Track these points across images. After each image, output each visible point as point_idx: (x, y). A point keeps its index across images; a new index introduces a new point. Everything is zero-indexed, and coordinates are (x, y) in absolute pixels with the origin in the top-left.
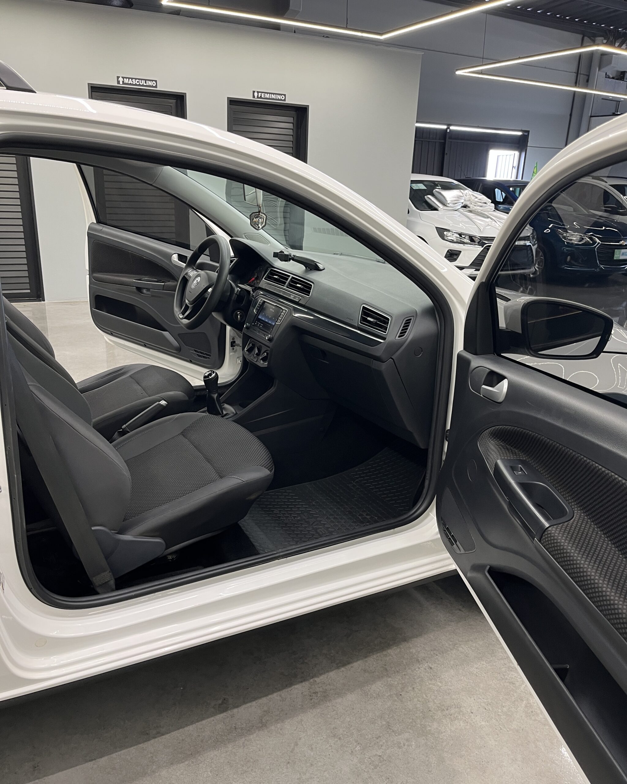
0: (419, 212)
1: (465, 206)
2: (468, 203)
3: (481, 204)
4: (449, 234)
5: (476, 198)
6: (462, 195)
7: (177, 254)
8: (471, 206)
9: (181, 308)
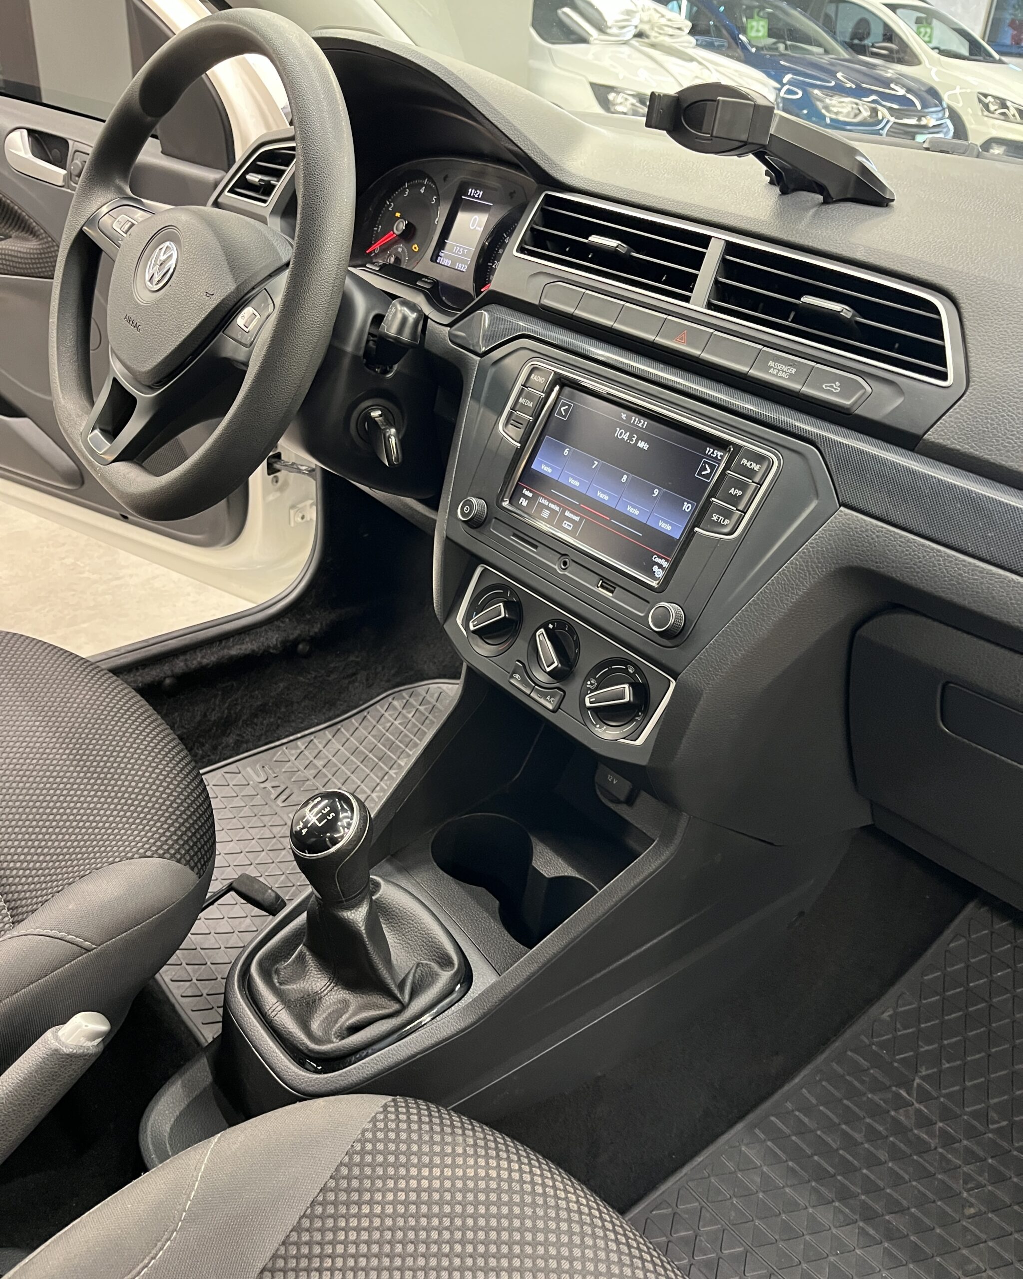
0: (549, 49)
1: (640, 35)
2: (646, 28)
3: (671, 31)
4: (620, 99)
5: (663, 16)
6: (634, 9)
7: (25, 132)
8: (653, 34)
9: (92, 403)
